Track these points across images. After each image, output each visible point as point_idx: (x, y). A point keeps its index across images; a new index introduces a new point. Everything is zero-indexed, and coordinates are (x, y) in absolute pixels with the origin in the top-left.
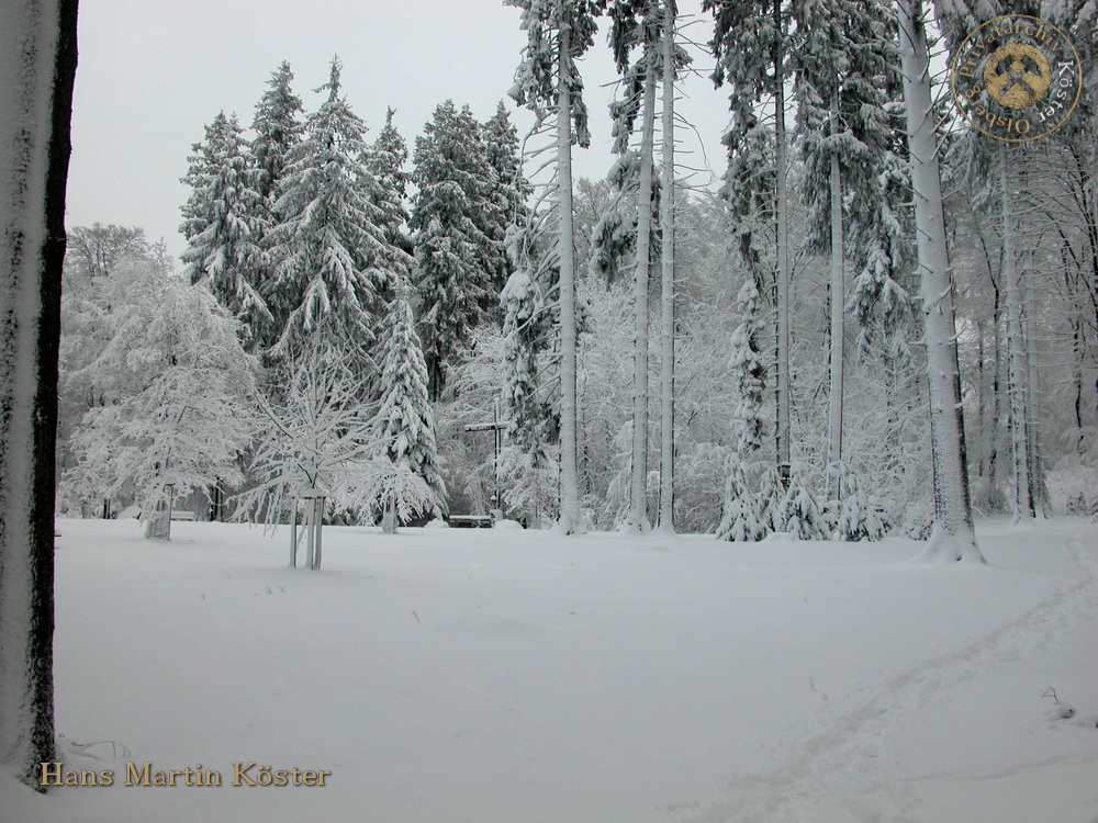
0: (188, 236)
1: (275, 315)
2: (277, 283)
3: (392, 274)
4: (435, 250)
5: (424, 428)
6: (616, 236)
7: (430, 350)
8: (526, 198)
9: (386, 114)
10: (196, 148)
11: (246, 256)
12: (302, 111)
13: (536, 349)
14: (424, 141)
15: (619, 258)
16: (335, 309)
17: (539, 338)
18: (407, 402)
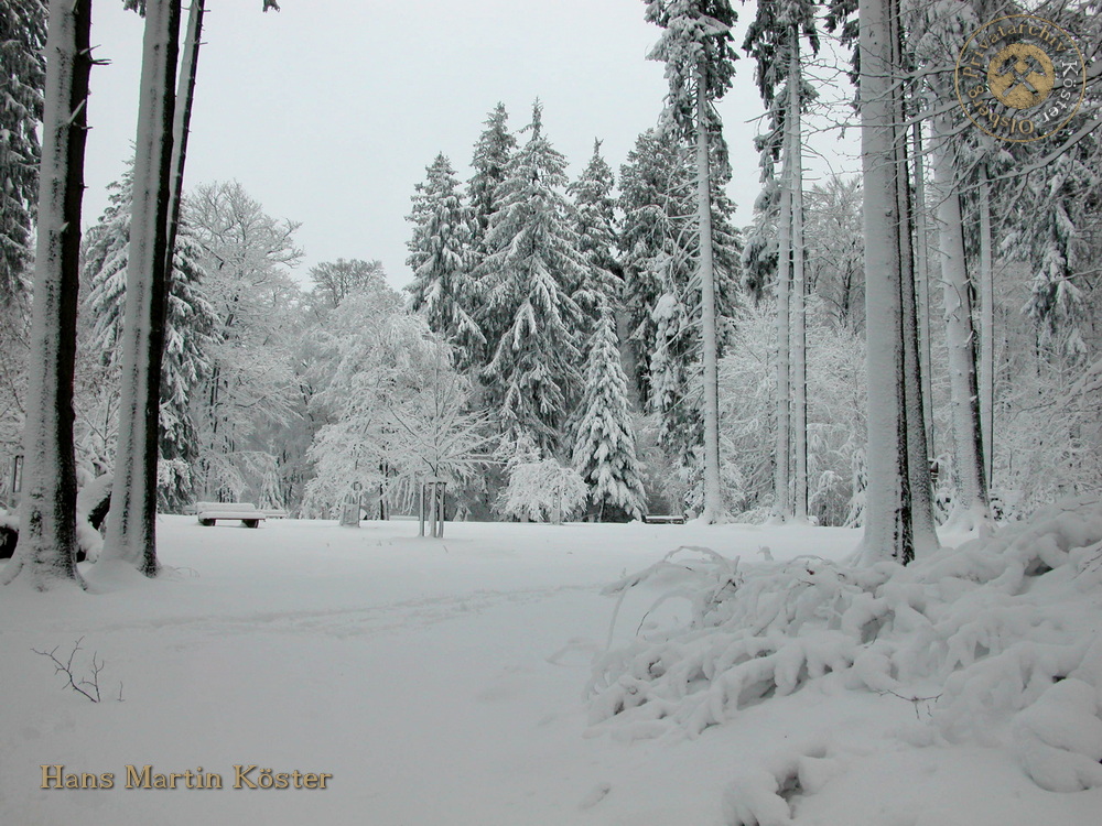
0: (415, 268)
1: (488, 338)
2: (488, 309)
3: (601, 294)
4: (641, 271)
5: (624, 436)
6: (761, 257)
7: (640, 364)
8: (728, 217)
9: (594, 145)
10: (419, 188)
11: (461, 285)
12: (517, 148)
13: (686, 362)
14: (628, 168)
15: (765, 277)
16: (541, 329)
17: (688, 353)
18: (607, 414)
